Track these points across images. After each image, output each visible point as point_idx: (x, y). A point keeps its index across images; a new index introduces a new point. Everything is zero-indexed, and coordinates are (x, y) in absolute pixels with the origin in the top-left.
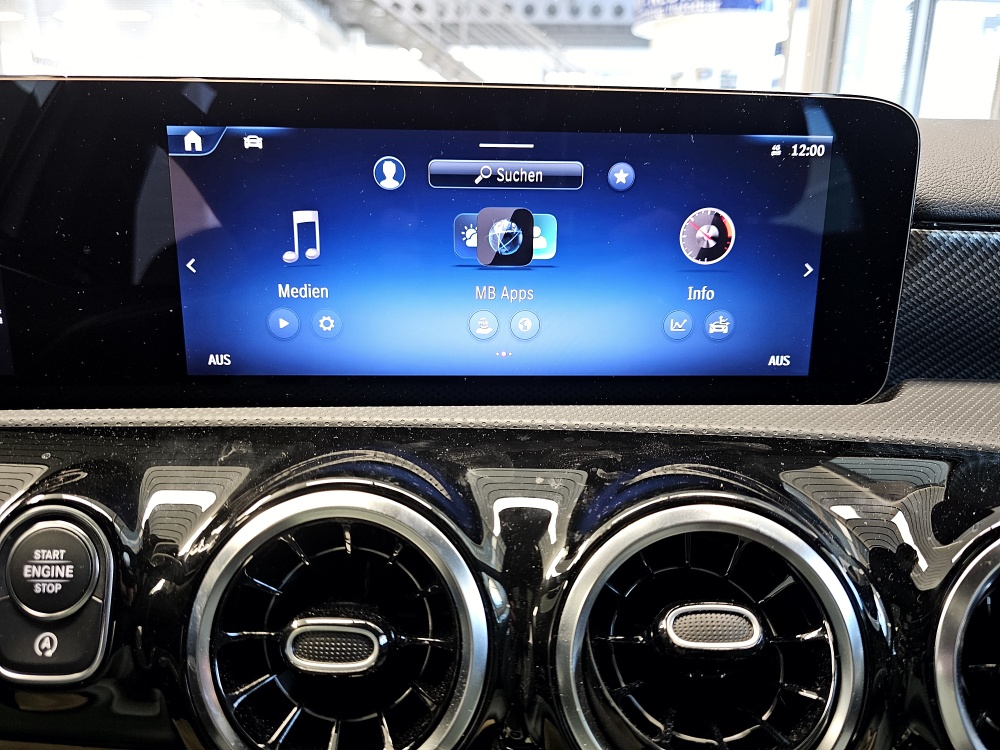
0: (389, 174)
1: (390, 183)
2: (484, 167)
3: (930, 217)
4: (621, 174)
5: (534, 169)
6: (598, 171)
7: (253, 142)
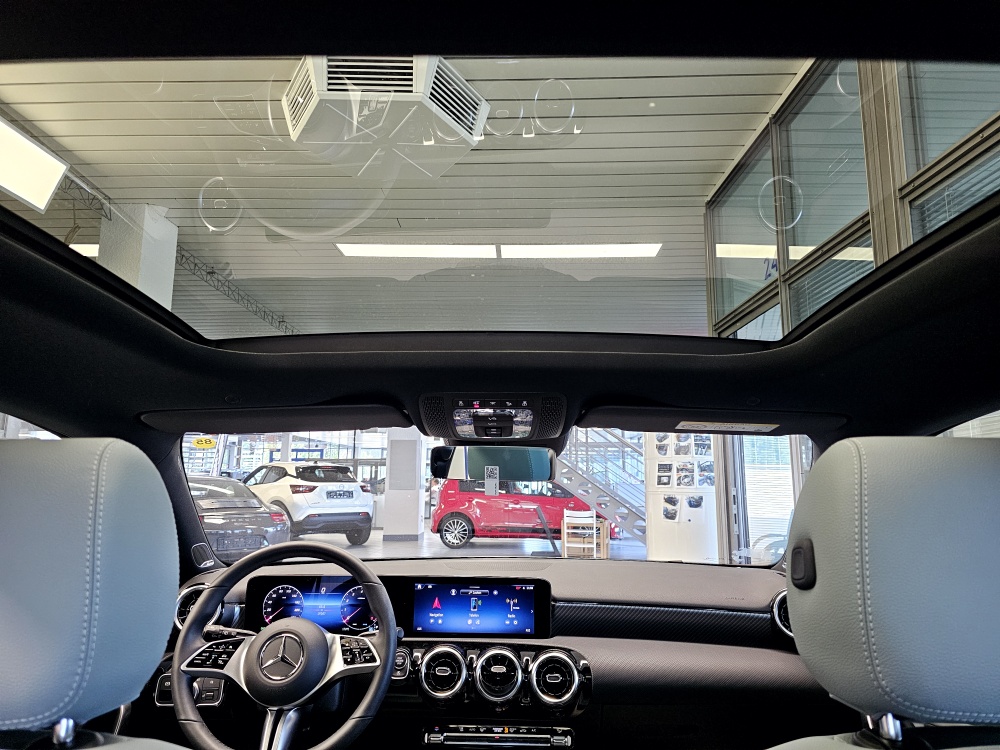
0: (453, 592)
1: (453, 594)
2: (471, 591)
3: (556, 600)
4: (495, 593)
5: (479, 592)
6: (491, 592)
7: (430, 587)
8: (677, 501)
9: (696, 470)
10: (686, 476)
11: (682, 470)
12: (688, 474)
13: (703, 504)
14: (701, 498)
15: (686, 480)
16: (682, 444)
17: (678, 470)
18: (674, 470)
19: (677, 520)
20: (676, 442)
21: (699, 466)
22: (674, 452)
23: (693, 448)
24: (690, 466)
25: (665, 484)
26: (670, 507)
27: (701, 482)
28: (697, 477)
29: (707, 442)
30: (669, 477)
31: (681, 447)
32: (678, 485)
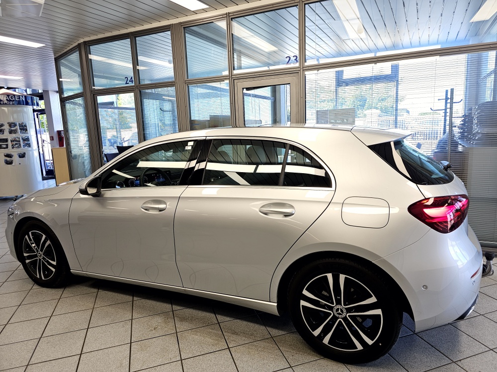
8: (13, 156)
9: (21, 141)
10: (16, 144)
11: (14, 141)
12: (17, 143)
13: (26, 156)
14: (25, 153)
15: (16, 146)
16: (12, 129)
17: (11, 141)
18: (9, 141)
19: (13, 164)
20: (9, 128)
21: (22, 139)
22: (8, 133)
23: (19, 130)
24: (17, 139)
25: (4, 148)
26: (8, 159)
27: (24, 146)
28: (22, 144)
29: (25, 128)
30: (7, 145)
31: (12, 130)
32: (13, 148)
